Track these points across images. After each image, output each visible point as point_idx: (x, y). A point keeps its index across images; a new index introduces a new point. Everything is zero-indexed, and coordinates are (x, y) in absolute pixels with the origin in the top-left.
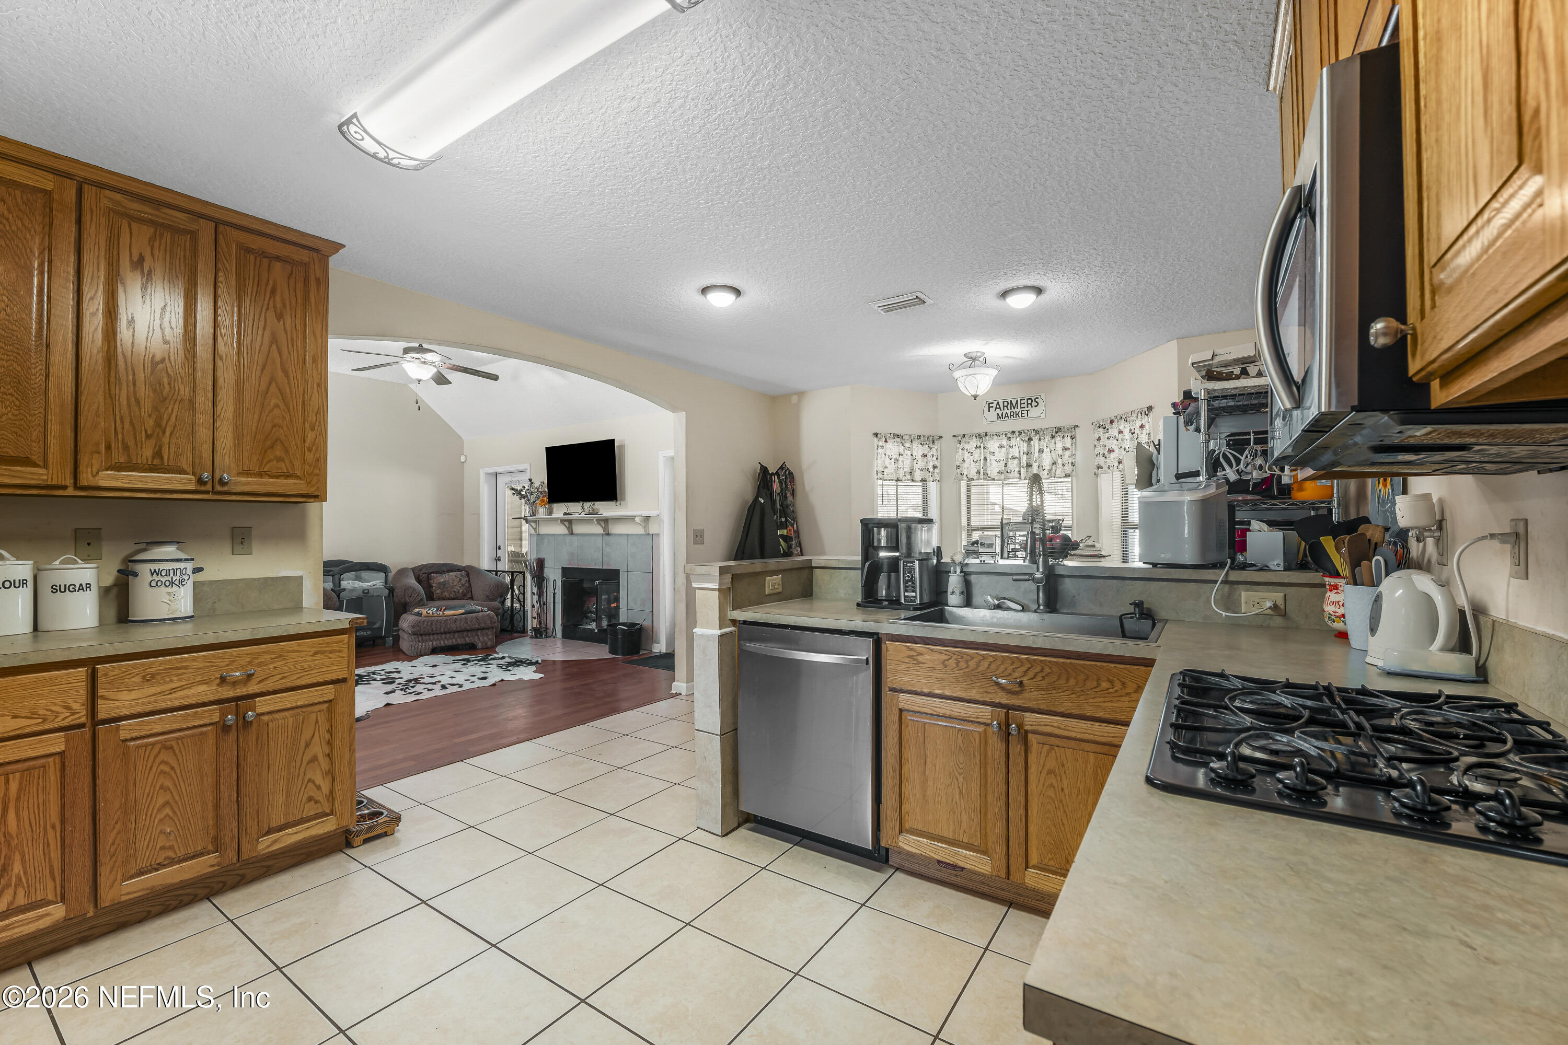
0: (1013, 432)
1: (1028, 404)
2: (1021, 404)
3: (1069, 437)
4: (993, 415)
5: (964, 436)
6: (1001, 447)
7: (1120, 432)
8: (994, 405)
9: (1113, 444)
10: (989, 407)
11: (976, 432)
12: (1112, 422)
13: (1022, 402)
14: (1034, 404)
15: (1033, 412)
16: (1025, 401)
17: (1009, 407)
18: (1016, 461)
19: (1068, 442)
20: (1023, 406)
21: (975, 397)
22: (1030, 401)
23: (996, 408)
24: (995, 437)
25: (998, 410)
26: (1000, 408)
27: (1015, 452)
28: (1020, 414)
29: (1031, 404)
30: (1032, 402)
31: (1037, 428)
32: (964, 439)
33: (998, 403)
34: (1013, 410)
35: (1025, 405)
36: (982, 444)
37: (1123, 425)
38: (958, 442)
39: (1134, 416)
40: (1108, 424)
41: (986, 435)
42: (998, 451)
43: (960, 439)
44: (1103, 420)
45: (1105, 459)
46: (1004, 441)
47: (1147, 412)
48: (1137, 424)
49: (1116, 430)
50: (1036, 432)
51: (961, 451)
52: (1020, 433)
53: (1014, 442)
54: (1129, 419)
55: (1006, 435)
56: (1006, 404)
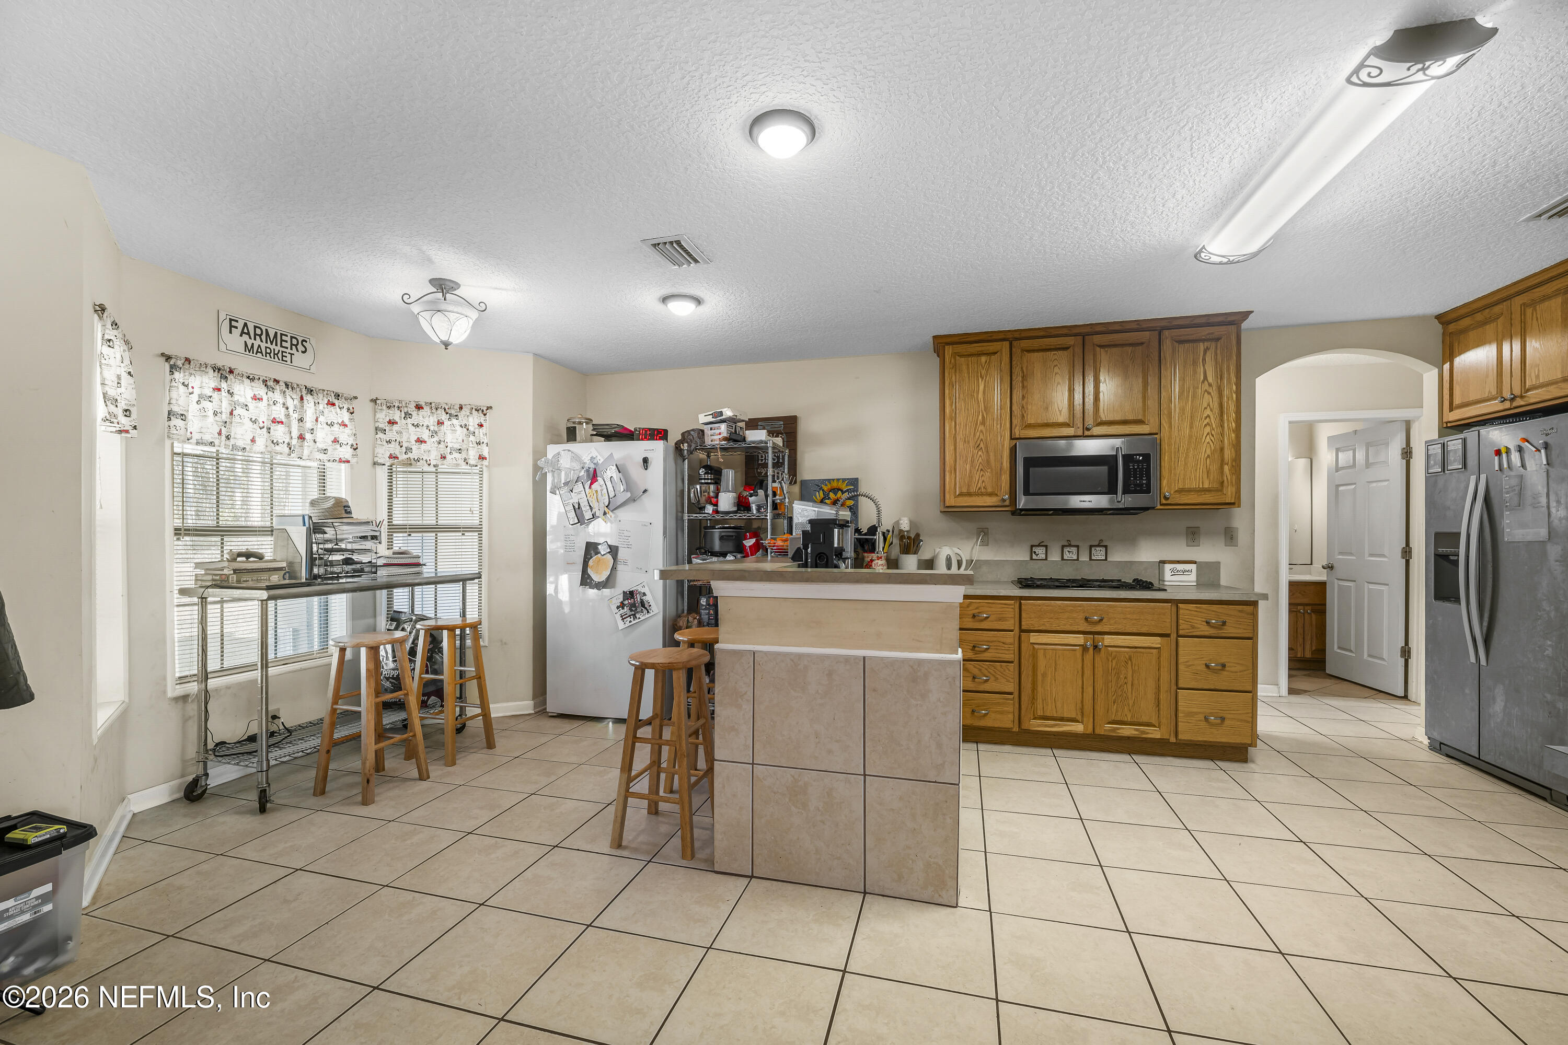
0: (276, 381)
1: (292, 345)
2: (282, 340)
3: (345, 410)
4: (236, 341)
5: (188, 360)
6: (256, 398)
7: (440, 423)
8: (240, 325)
9: (425, 435)
10: (231, 326)
11: (211, 362)
12: (419, 407)
13: (284, 338)
14: (300, 348)
15: (299, 359)
16: (288, 339)
17: (264, 337)
18: (280, 428)
19: (346, 417)
20: (284, 344)
21: (449, 346)
22: (295, 342)
23: (242, 333)
24: (247, 381)
25: (245, 337)
26: (248, 334)
27: (278, 412)
28: (280, 355)
29: (296, 346)
30: (300, 344)
31: (309, 385)
32: (187, 366)
33: (245, 325)
34: (269, 345)
35: (288, 345)
36: (224, 385)
37: (444, 417)
38: (173, 368)
39: (466, 411)
40: (411, 409)
41: (231, 372)
42: (252, 405)
43: (179, 363)
44: (400, 402)
45: (404, 449)
46: (261, 391)
47: (485, 412)
48: (473, 421)
49: (427, 418)
50: (310, 391)
51: (182, 388)
52: (287, 385)
53: (277, 396)
54: (453, 412)
55: (265, 381)
56: (258, 331)
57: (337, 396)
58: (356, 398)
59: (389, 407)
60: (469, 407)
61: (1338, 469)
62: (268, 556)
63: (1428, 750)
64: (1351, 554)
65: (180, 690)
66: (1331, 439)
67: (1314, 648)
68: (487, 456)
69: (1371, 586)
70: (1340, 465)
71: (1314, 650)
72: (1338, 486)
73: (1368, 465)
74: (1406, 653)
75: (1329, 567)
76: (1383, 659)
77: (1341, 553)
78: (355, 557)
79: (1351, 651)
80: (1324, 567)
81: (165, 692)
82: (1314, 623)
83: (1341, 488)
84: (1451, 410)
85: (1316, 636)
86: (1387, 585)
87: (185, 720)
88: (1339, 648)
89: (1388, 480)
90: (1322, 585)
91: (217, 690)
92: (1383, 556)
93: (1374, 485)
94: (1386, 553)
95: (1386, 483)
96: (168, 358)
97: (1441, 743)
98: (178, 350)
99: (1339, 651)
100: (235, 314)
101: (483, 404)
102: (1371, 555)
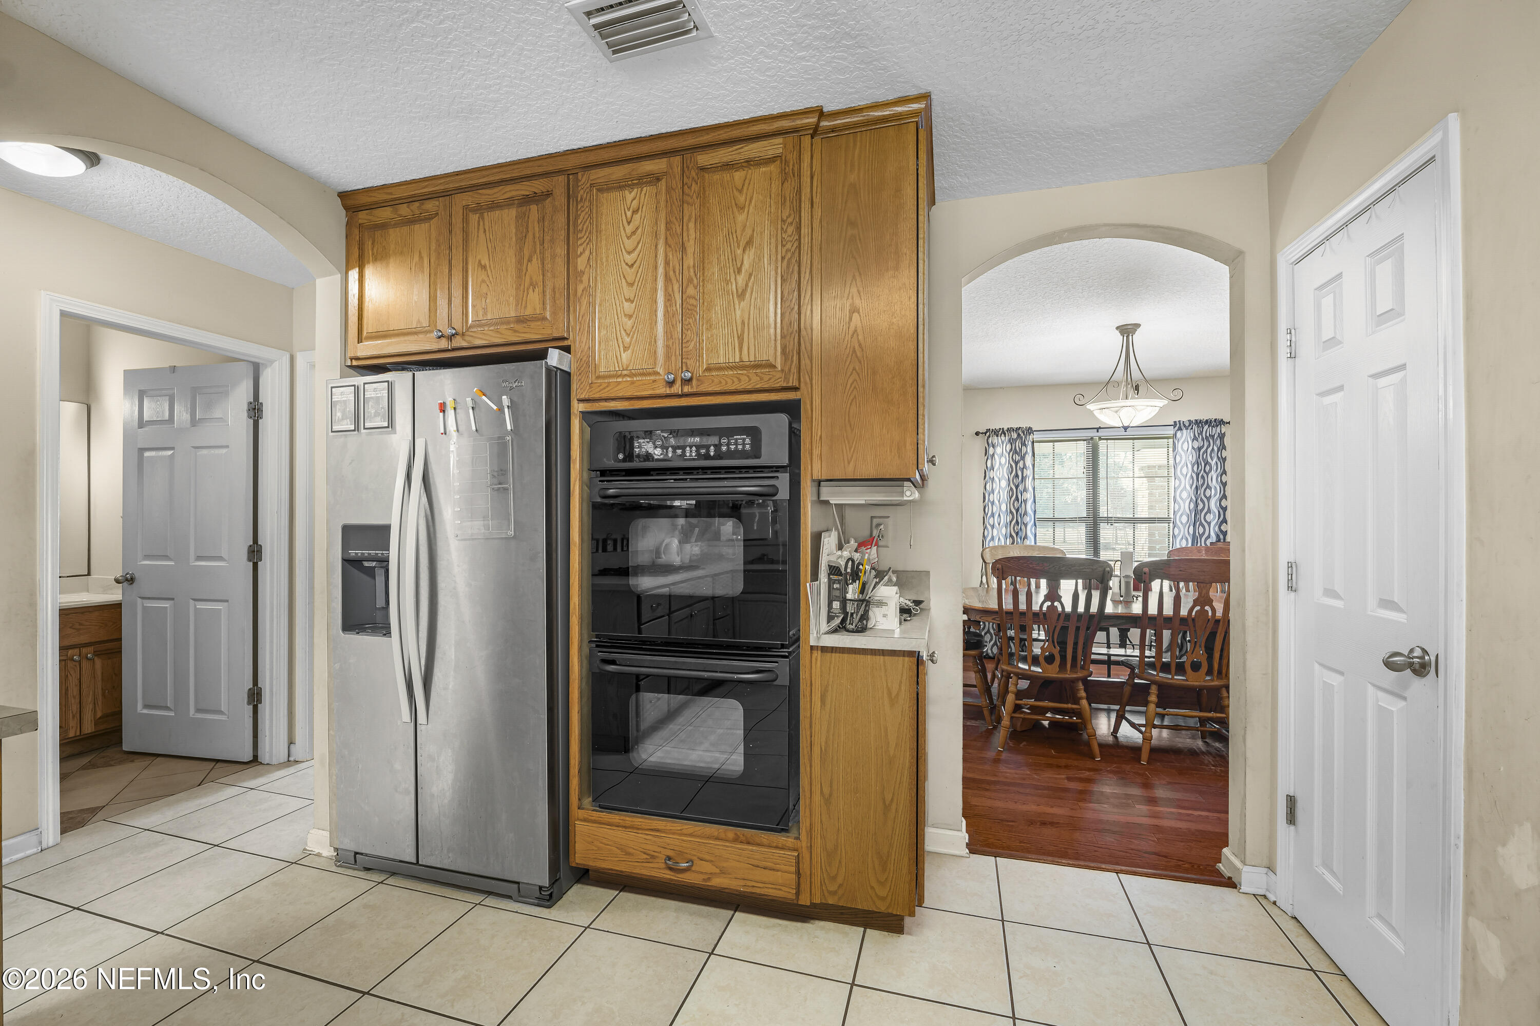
61: (142, 424)
63: (334, 869)
64: (166, 557)
66: (130, 376)
67: (99, 714)
69: (201, 606)
70: (146, 417)
71: (100, 718)
72: (142, 450)
73: (194, 422)
74: (255, 696)
75: (127, 580)
76: (220, 712)
77: (147, 557)
79: (167, 708)
80: (117, 581)
82: (99, 673)
83: (147, 454)
84: (360, 340)
85: (103, 695)
86: (227, 601)
88: (146, 706)
89: (227, 447)
90: (115, 608)
92: (220, 558)
93: (205, 452)
94: (224, 554)
95: (224, 451)
97: (356, 853)
99: (145, 711)
102: (199, 558)
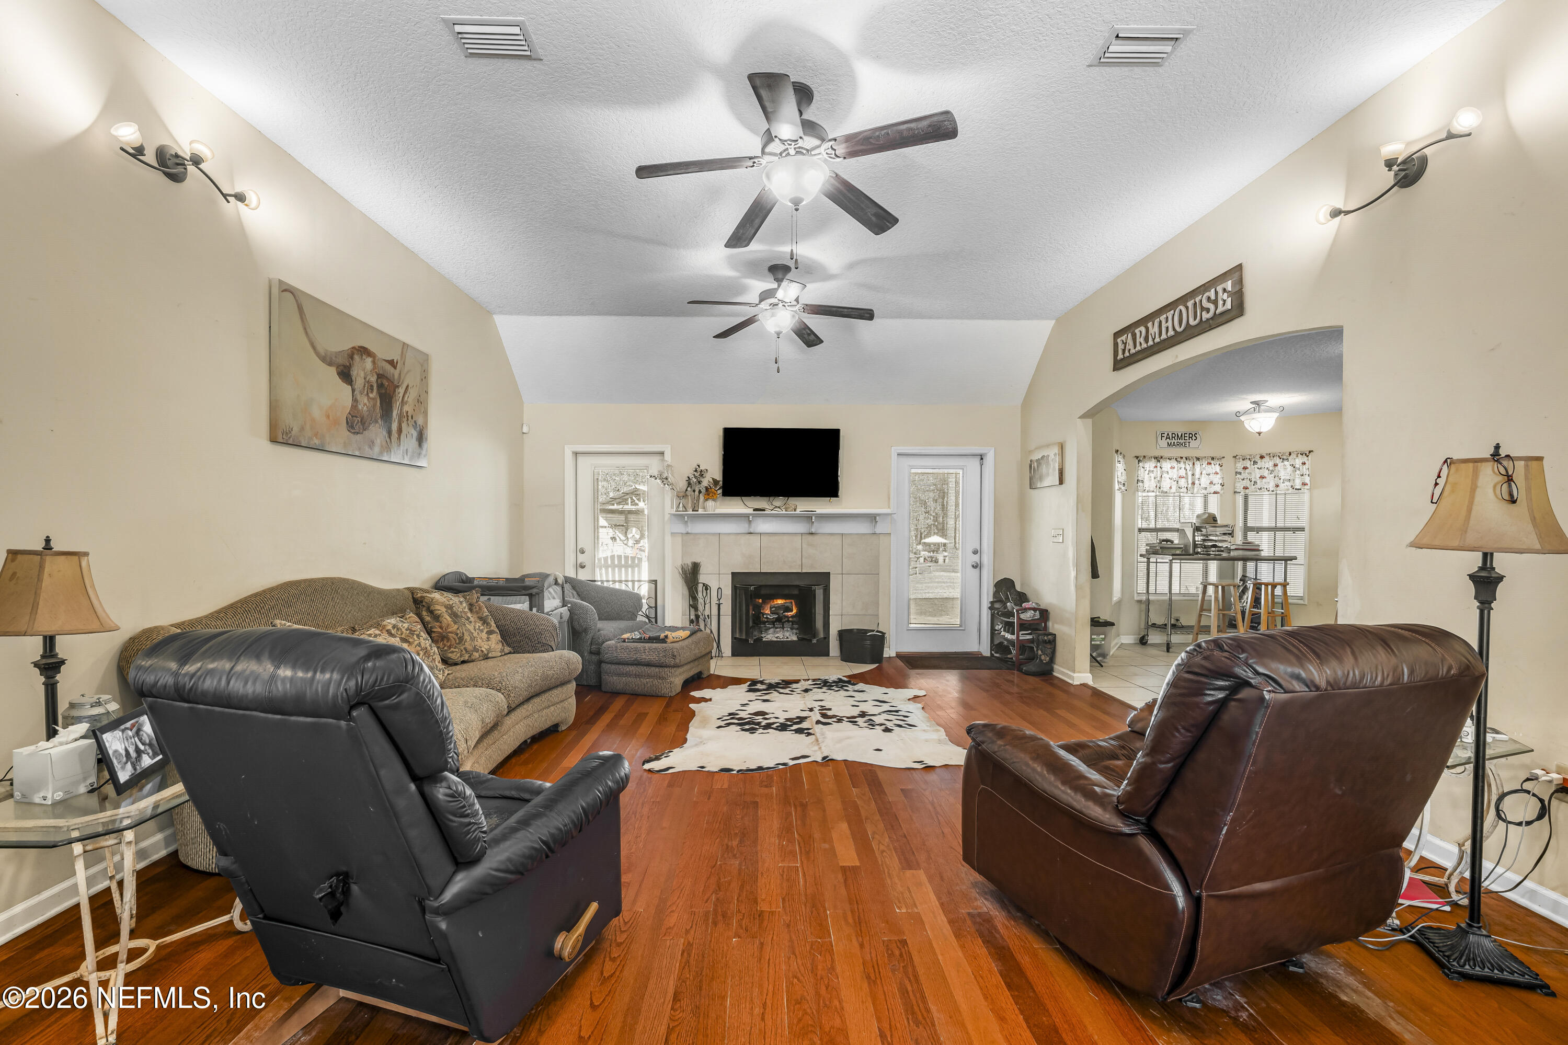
0: (1182, 458)
2: (1184, 437)
3: (1217, 465)
4: (1164, 443)
5: (1144, 457)
6: (1172, 468)
7: (1275, 465)
8: (1165, 435)
9: (1266, 473)
10: (1162, 437)
11: (1153, 455)
12: (1262, 457)
13: (1185, 435)
14: (1194, 438)
15: (1193, 444)
16: (1188, 435)
17: (1176, 438)
18: (1183, 480)
19: (1218, 468)
20: (1186, 438)
21: (1259, 433)
22: (1191, 436)
23: (1167, 439)
24: (1168, 461)
26: (1169, 438)
27: (1182, 472)
28: (1183, 444)
29: (1191, 438)
30: (1193, 436)
31: (1197, 456)
32: (1144, 459)
33: (1168, 435)
34: (1178, 441)
35: (1188, 438)
36: (1159, 464)
37: (1278, 461)
38: (1139, 461)
39: (1293, 456)
40: (1257, 459)
41: (1162, 458)
42: (1170, 471)
43: (1141, 459)
44: (1250, 455)
45: (1253, 483)
46: (1174, 463)
47: (1307, 454)
48: (1298, 462)
49: (1268, 463)
50: (1198, 459)
51: (1142, 469)
52: (1186, 459)
53: (1182, 465)
54: (1284, 457)
55: (1176, 459)
56: (1174, 435)
57: (1213, 459)
58: (1224, 457)
59: (1243, 460)
60: (1296, 453)
62: (1176, 542)
65: (1139, 598)
68: (1309, 483)
78: (1219, 544)
81: (1134, 597)
87: (1141, 611)
91: (1153, 601)
96: (1137, 457)
98: (1140, 454)
100: (1162, 431)
101: (1306, 450)
